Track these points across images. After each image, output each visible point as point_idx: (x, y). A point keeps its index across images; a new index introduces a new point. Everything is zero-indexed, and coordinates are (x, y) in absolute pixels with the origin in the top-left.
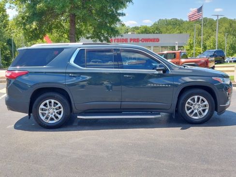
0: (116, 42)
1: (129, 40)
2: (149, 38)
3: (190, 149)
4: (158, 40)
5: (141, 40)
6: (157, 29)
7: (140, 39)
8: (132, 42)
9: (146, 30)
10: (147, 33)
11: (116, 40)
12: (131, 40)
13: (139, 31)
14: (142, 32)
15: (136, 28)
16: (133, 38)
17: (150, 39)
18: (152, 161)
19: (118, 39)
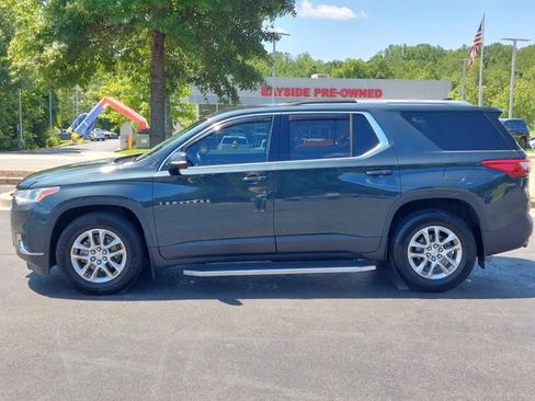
0: (283, 96)
1: (312, 92)
2: (360, 88)
3: (367, 361)
4: (379, 93)
5: (341, 93)
6: (382, 66)
7: (339, 89)
8: (319, 96)
9: (356, 70)
10: (359, 77)
11: (283, 93)
12: (317, 91)
13: (341, 71)
14: (348, 75)
15: (335, 65)
16: (321, 87)
17: (361, 90)
18: (267, 391)
19: (287, 90)
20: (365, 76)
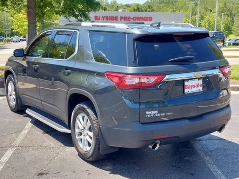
0: (105, 20)
1: (119, 18)
4: (150, 19)
5: (133, 19)
6: (149, 7)
7: (132, 17)
8: (123, 20)
9: (138, 8)
10: (139, 11)
11: (105, 18)
12: (122, 18)
13: (130, 9)
14: (134, 10)
15: (127, 6)
16: (123, 16)
17: (142, 17)
19: (107, 17)
20: (142, 11)
